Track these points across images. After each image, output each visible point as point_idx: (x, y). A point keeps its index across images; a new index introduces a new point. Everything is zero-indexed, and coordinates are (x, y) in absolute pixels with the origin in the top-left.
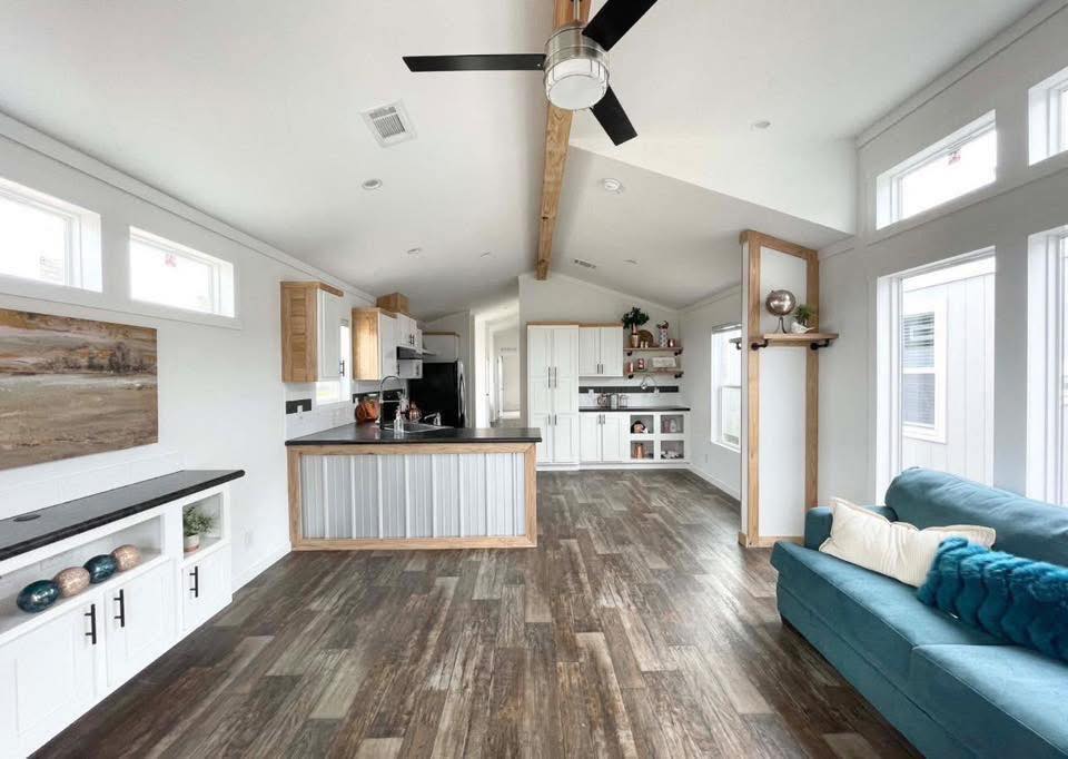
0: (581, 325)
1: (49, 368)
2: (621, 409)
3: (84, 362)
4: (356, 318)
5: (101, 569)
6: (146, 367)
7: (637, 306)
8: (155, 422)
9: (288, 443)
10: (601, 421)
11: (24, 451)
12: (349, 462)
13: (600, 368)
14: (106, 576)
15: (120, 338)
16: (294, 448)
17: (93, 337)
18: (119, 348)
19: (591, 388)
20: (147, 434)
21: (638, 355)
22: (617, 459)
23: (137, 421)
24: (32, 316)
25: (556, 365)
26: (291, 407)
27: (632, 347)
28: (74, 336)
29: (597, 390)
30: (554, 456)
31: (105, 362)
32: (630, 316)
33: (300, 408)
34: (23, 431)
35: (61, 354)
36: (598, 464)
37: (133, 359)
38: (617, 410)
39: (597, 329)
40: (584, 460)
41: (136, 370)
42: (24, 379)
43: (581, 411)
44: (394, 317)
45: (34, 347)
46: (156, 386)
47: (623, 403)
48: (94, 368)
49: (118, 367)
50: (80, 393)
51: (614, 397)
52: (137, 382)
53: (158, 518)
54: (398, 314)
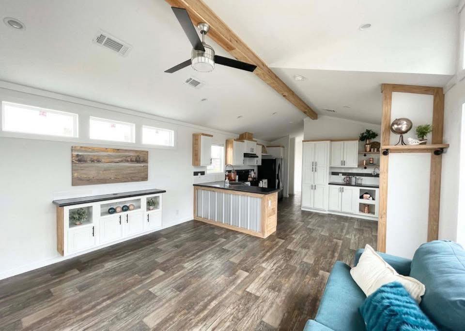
0: (332, 141)
1: (121, 161)
2: (357, 185)
3: (129, 160)
4: (228, 143)
5: (125, 209)
6: (145, 161)
7: (369, 129)
8: (147, 175)
9: (194, 185)
10: (342, 191)
11: (117, 180)
12: (208, 193)
13: (343, 163)
14: (126, 210)
15: (138, 154)
16: (195, 186)
17: (131, 154)
18: (138, 156)
19: (341, 173)
20: (145, 178)
21: (369, 156)
22: (350, 211)
23: (143, 174)
24: (118, 150)
25: (316, 160)
26: (196, 174)
27: (366, 151)
28: (127, 154)
29: (344, 174)
30: (314, 205)
31: (134, 160)
32: (365, 135)
33: (199, 174)
34: (116, 175)
35: (124, 158)
36: (339, 212)
37: (142, 159)
38: (355, 186)
39: (342, 142)
40: (330, 209)
41: (142, 162)
42: (116, 164)
43: (329, 184)
44: (244, 142)
45: (119, 157)
46: (148, 166)
47: (359, 182)
48: (132, 161)
49: (137, 161)
50: (129, 167)
51: (353, 179)
52: (142, 165)
53: (140, 199)
54: (245, 141)
